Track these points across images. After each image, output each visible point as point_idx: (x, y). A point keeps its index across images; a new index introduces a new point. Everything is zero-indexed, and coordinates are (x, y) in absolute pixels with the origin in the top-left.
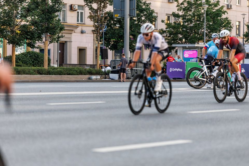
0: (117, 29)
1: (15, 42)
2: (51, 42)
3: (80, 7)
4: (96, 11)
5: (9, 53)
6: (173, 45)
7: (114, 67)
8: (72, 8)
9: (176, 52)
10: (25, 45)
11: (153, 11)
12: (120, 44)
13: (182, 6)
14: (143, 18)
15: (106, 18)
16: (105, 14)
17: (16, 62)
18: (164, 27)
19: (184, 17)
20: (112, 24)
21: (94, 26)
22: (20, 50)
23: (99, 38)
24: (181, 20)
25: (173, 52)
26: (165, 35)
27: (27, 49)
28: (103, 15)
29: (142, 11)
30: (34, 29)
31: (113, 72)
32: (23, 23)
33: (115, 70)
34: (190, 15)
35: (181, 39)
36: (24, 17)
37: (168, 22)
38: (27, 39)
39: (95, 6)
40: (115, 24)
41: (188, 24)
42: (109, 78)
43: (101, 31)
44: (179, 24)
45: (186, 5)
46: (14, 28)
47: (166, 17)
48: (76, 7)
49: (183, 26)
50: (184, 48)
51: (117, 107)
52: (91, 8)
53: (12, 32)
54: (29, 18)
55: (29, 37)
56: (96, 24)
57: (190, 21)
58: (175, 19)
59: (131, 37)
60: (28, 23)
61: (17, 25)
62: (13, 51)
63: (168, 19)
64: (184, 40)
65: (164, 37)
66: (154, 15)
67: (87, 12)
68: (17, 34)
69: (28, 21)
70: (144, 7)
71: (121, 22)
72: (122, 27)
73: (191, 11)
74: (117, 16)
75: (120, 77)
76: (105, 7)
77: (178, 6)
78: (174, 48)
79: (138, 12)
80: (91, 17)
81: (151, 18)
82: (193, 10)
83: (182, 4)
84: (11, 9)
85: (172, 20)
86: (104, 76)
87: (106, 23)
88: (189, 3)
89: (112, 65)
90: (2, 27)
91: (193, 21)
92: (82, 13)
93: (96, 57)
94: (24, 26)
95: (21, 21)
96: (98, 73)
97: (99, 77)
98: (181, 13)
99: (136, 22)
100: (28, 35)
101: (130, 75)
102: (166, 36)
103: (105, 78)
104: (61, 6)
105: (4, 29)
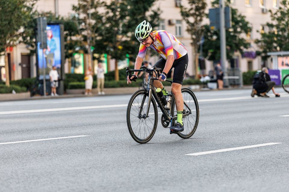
0: (214, 41)
1: (118, 57)
2: (151, 56)
3: (179, 21)
4: (193, 25)
5: (112, 68)
6: (269, 54)
7: (212, 77)
8: (170, 23)
9: (272, 60)
10: (127, 60)
11: (247, 23)
12: (218, 55)
13: (276, 16)
14: (239, 30)
15: (202, 31)
16: (202, 27)
17: (120, 76)
18: (259, 37)
19: (278, 27)
20: (209, 36)
21: (193, 39)
22: (123, 65)
23: (197, 50)
24: (275, 30)
25: (269, 60)
26: (260, 44)
27: (130, 64)
28: (200, 28)
29: (237, 22)
30: (135, 44)
31: (211, 82)
32: (124, 39)
33: (213, 79)
34: (283, 24)
35: (276, 48)
36: (124, 33)
37: (263, 32)
38: (129, 54)
39: (192, 20)
40: (211, 36)
41: (282, 33)
42: (207, 87)
43: (198, 43)
44: (274, 33)
45: (279, 15)
46: (116, 43)
47: (261, 28)
48: (174, 22)
49: (278, 36)
50: (279, 56)
51: (212, 115)
52: (188, 22)
53: (115, 48)
54: (129, 34)
55: (130, 52)
56: (194, 37)
57: (283, 30)
58: (270, 29)
59: (228, 47)
60: (129, 39)
61: (118, 41)
62: (116, 65)
63: (263, 29)
64: (278, 48)
65: (259, 46)
66: (249, 25)
67: (185, 26)
68: (119, 49)
69: (128, 37)
70: (239, 19)
71: (217, 33)
72: (219, 39)
73: (284, 20)
74: (213, 28)
75: (218, 86)
76: (201, 20)
77: (272, 16)
78: (269, 56)
79: (234, 24)
80: (188, 30)
81: (247, 29)
82: (286, 20)
83: (276, 14)
84: (112, 26)
85: (267, 30)
86: (202, 86)
87: (202, 36)
88: (282, 13)
89: (211, 75)
90: (105, 44)
91: (287, 30)
92: (180, 27)
93: (195, 68)
94: (126, 42)
95: (122, 37)
96: (198, 83)
97: (198, 87)
98: (275, 23)
99: (232, 34)
100: (130, 50)
101: (227, 84)
102: (262, 45)
103: (204, 87)
104: (159, 21)
105: (107, 46)
